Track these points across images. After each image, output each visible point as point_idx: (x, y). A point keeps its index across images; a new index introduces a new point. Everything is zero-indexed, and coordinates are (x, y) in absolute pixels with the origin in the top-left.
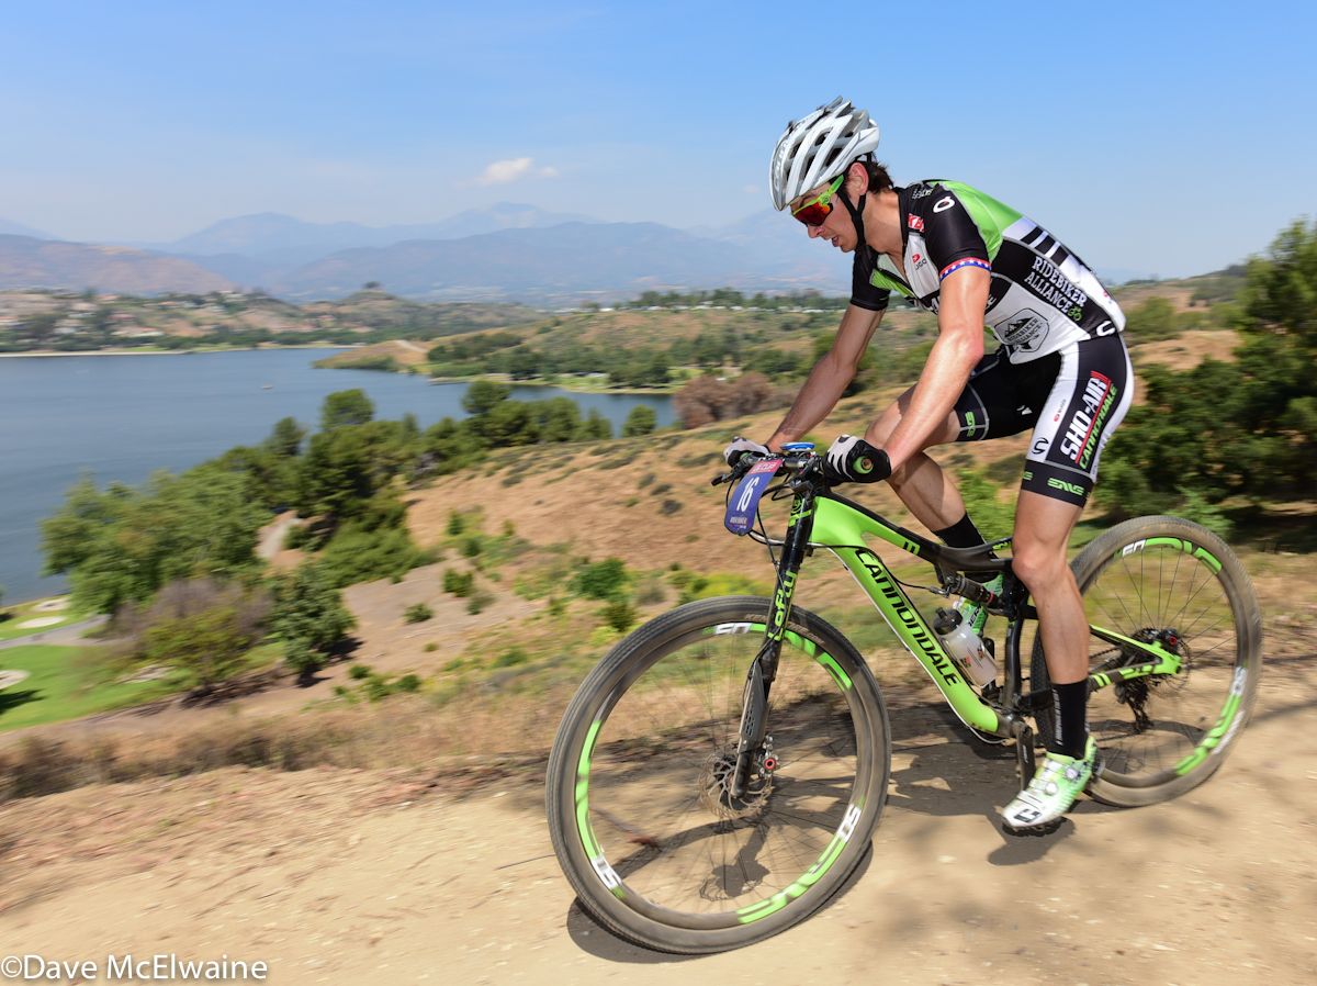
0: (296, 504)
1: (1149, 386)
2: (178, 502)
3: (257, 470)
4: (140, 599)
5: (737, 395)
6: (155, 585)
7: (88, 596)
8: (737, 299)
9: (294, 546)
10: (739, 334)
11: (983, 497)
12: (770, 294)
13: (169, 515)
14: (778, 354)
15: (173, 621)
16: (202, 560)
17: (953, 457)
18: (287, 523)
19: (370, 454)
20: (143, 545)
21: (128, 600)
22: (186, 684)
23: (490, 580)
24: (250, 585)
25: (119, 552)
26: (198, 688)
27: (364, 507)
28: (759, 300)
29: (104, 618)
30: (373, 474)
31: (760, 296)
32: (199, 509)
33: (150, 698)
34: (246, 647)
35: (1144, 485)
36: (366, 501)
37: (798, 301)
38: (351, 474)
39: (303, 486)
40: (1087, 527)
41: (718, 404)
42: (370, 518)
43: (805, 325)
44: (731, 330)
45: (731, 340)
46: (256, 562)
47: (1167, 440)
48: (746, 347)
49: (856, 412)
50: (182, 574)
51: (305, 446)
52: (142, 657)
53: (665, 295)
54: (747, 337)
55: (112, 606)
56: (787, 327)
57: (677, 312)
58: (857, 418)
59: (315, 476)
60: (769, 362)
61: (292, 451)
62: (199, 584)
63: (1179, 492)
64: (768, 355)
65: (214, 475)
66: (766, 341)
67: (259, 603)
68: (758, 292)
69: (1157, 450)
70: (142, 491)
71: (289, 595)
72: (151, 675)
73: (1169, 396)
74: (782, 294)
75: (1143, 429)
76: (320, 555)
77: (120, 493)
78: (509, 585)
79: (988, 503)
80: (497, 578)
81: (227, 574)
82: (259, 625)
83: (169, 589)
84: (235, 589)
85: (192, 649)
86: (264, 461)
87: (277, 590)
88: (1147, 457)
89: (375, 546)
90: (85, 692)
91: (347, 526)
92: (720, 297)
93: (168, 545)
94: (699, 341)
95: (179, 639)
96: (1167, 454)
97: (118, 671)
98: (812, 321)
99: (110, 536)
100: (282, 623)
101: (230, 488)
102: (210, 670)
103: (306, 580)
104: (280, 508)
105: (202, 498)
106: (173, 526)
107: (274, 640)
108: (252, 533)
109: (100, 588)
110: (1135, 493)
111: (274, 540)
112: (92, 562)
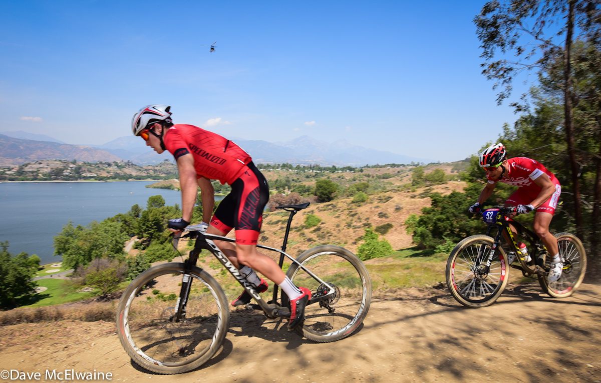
0: (138, 234)
1: (433, 200)
2: (98, 232)
3: (125, 222)
4: (84, 264)
5: (288, 200)
6: (90, 259)
7: (67, 264)
8: (291, 167)
9: (136, 248)
10: (291, 179)
11: (373, 239)
12: (302, 166)
13: (96, 236)
14: (304, 186)
15: (96, 272)
16: (105, 252)
17: (364, 224)
18: (135, 239)
19: (162, 217)
20: (86, 246)
21: (81, 264)
22: (99, 294)
23: (201, 262)
24: (120, 261)
25: (79, 249)
26: (102, 295)
27: (160, 236)
28: (298, 167)
29: (73, 270)
30: (163, 224)
31: (299, 166)
32: (105, 234)
33: (86, 298)
34: (119, 282)
35: (430, 236)
36: (161, 233)
37: (311, 168)
38: (155, 224)
39: (140, 227)
40: (410, 250)
41: (282, 203)
42: (162, 239)
43: (314, 177)
44: (288, 178)
45: (288, 181)
46: (123, 253)
47: (439, 220)
48: (292, 184)
49: (330, 207)
50: (98, 256)
51: (141, 214)
52: (85, 284)
53: (266, 165)
54: (293, 180)
55: (76, 267)
56: (307, 177)
57: (269, 171)
58: (331, 209)
59: (144, 225)
60: (301, 189)
61: (137, 216)
62: (104, 260)
63: (444, 239)
64: (300, 187)
65: (110, 223)
66: (300, 182)
67: (123, 267)
68: (298, 165)
69: (435, 223)
70: (87, 229)
71: (133, 265)
72: (87, 290)
73: (440, 204)
74: (306, 166)
75: (430, 216)
76: (144, 251)
77: (80, 228)
78: (208, 264)
79: (374, 240)
80: (204, 262)
81: (114, 257)
82: (123, 275)
83: (94, 261)
84: (116, 262)
85: (101, 282)
86: (127, 219)
87: (129, 263)
88: (432, 226)
89: (163, 249)
90: (66, 295)
91: (154, 242)
92: (284, 166)
93: (95, 246)
94: (277, 181)
95: (97, 278)
96: (439, 225)
97: (76, 289)
98: (316, 175)
99: (76, 243)
100: (131, 274)
101: (116, 228)
102: (106, 289)
103: (139, 260)
104: (133, 235)
105: (106, 231)
106: (96, 240)
107: (129, 280)
108: (123, 244)
109: (72, 260)
110: (427, 238)
111: (129, 245)
112: (70, 251)
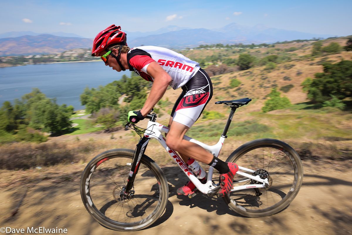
0: (125, 93)
1: (324, 68)
2: (103, 92)
3: (119, 85)
4: (97, 111)
5: (219, 69)
6: (99, 108)
7: (88, 110)
8: (222, 46)
9: (125, 101)
10: (222, 54)
11: (276, 96)
12: (230, 44)
13: (101, 94)
14: (231, 59)
15: (102, 116)
16: (108, 104)
17: (272, 85)
18: (124, 96)
19: (140, 82)
20: (97, 101)
21: (94, 111)
22: (105, 128)
23: (163, 110)
24: (116, 109)
25: (93, 102)
26: (107, 129)
27: (138, 94)
28: (227, 46)
29: (91, 114)
30: (140, 87)
31: (227, 45)
32: (107, 93)
33: (99, 131)
34: (115, 122)
35: (320, 94)
36: (139, 92)
37: (237, 46)
38: (136, 87)
39: (126, 89)
40: (305, 104)
41: (215, 72)
42: (140, 96)
43: (238, 52)
44: (220, 54)
45: (220, 56)
46: (118, 105)
47: (328, 82)
48: (223, 57)
49: (248, 73)
50: (104, 106)
51: (127, 81)
52: (97, 122)
53: (205, 45)
54: (224, 55)
55: (92, 112)
56: (234, 53)
57: (207, 50)
58: (248, 75)
59: (129, 87)
60: (228, 61)
61: (125, 82)
62: (107, 109)
63: (330, 96)
64: (229, 60)
65: (111, 86)
66: (228, 56)
67: (117, 113)
68: (227, 44)
69: (325, 85)
70: (97, 90)
71: (123, 112)
72: (98, 126)
73: (330, 70)
74: (233, 44)
75: (321, 79)
76: (129, 104)
77: (93, 90)
78: (167, 112)
79: (277, 97)
80: (164, 110)
81: (112, 107)
82: (118, 117)
83: (102, 109)
84: (113, 110)
85: (105, 121)
86: (120, 84)
87: (121, 110)
88: (322, 87)
89: (140, 102)
90: (87, 129)
91: (135, 97)
92: (218, 46)
93: (102, 101)
94: (212, 56)
95: (103, 119)
96: (328, 86)
97: (93, 125)
98: (240, 51)
99: (92, 98)
100: (122, 117)
101: (113, 89)
102: (109, 126)
103: (126, 109)
104: (122, 94)
105: (108, 91)
106: (102, 97)
107: (120, 121)
108: (117, 98)
109: (90, 109)
110: (317, 96)
111: (121, 100)
112: (89, 103)
